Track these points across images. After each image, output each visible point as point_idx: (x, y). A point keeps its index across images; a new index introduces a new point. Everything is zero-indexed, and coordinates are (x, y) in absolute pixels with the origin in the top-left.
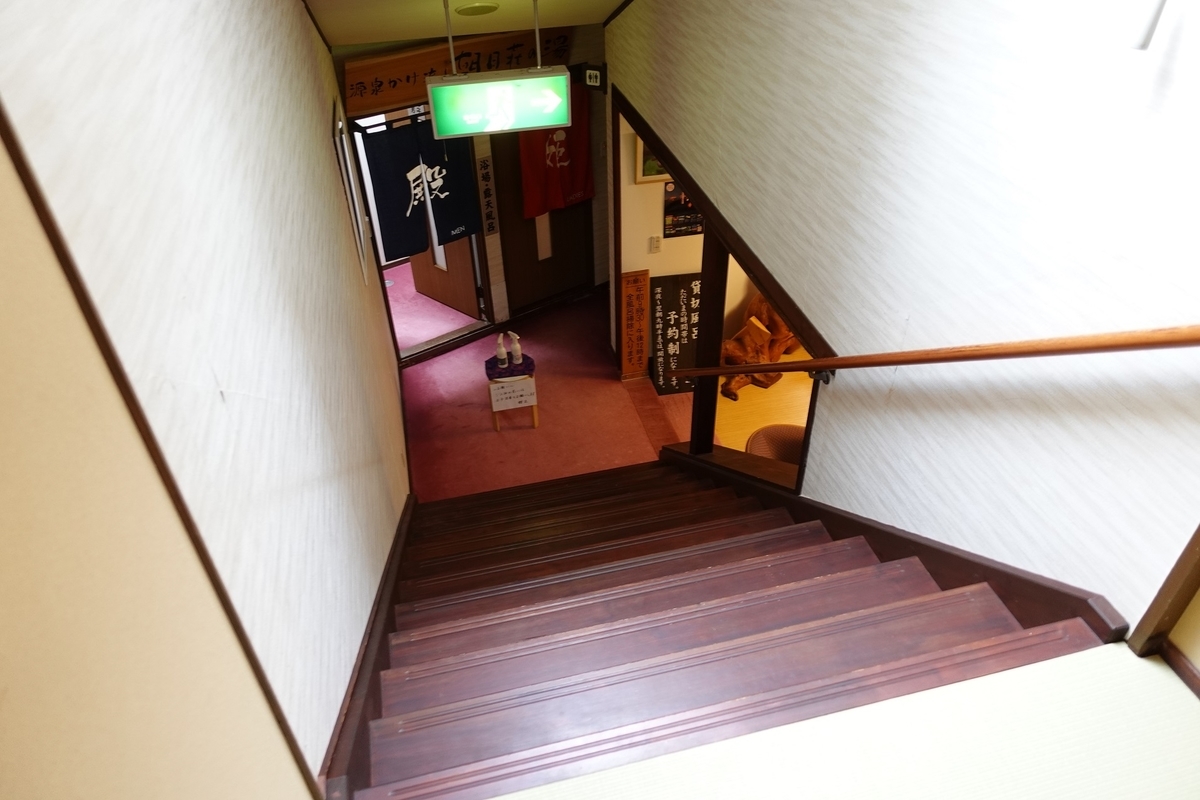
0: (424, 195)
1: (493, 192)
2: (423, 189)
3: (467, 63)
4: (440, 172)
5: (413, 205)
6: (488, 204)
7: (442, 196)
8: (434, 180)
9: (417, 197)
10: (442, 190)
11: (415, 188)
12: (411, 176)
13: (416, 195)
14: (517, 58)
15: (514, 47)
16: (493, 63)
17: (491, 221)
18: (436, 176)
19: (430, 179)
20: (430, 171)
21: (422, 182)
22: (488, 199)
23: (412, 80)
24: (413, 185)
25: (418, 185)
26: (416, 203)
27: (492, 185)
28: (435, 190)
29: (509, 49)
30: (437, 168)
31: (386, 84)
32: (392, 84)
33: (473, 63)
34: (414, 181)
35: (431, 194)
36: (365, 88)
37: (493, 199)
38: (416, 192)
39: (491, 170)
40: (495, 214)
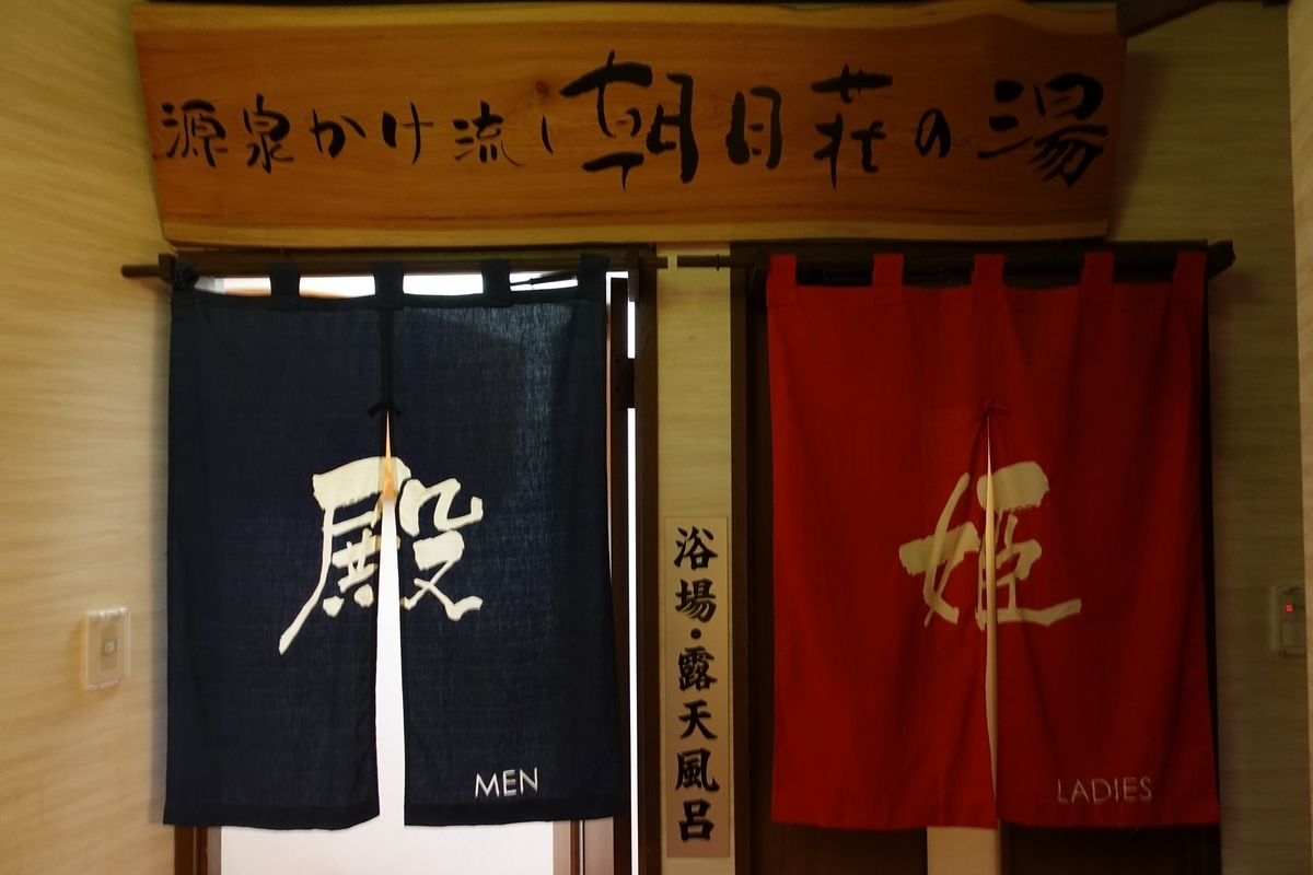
0: (374, 581)
1: (721, 667)
2: (374, 559)
3: (635, 113)
4: (459, 507)
5: (318, 610)
6: (695, 716)
7: (455, 611)
8: (428, 529)
9: (344, 584)
10: (456, 582)
11: (339, 543)
12: (334, 488)
13: (338, 573)
14: (867, 137)
15: (846, 84)
16: (749, 136)
17: (696, 793)
18: (440, 518)
19: (412, 527)
20: (416, 494)
21: (377, 530)
22: (693, 694)
23: (404, 135)
24: (330, 530)
25: (355, 536)
26: (333, 606)
27: (718, 636)
28: (428, 575)
29: (820, 87)
30: (449, 489)
31: (299, 138)
32: (327, 137)
33: (661, 119)
34: (342, 514)
35: (406, 589)
36: (221, 133)
37: (720, 700)
38: (341, 559)
39: (720, 574)
40: (722, 766)
